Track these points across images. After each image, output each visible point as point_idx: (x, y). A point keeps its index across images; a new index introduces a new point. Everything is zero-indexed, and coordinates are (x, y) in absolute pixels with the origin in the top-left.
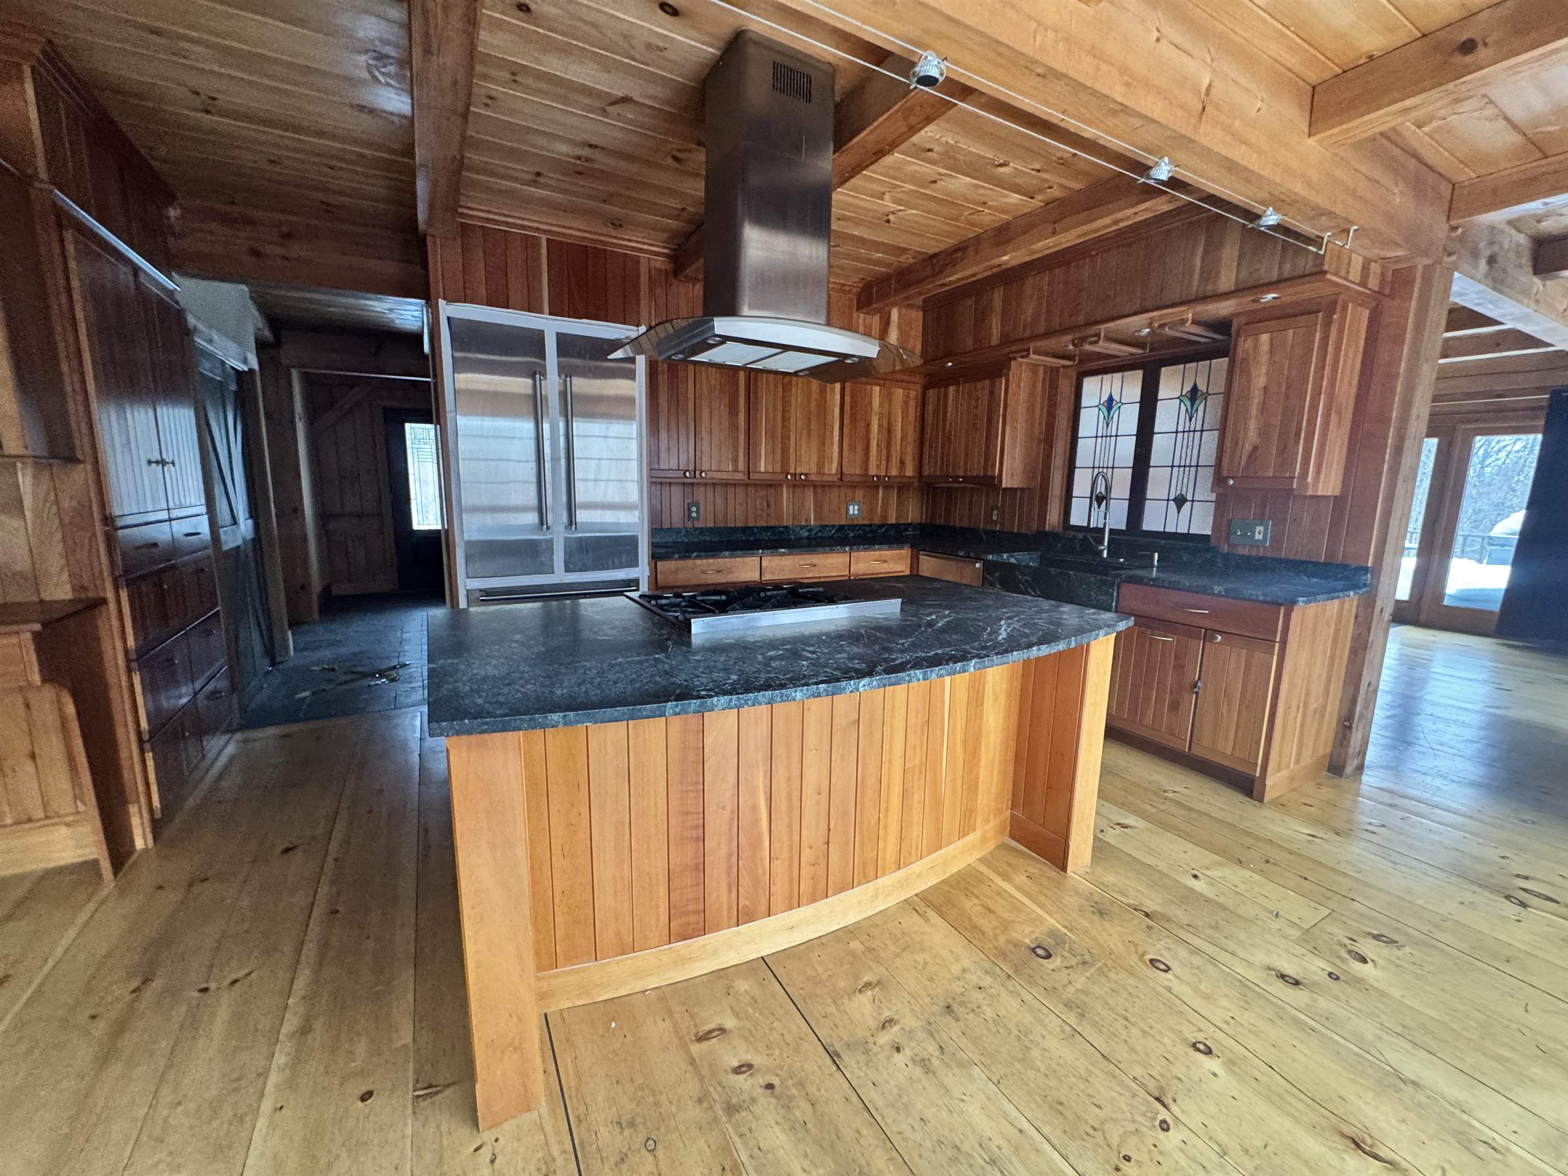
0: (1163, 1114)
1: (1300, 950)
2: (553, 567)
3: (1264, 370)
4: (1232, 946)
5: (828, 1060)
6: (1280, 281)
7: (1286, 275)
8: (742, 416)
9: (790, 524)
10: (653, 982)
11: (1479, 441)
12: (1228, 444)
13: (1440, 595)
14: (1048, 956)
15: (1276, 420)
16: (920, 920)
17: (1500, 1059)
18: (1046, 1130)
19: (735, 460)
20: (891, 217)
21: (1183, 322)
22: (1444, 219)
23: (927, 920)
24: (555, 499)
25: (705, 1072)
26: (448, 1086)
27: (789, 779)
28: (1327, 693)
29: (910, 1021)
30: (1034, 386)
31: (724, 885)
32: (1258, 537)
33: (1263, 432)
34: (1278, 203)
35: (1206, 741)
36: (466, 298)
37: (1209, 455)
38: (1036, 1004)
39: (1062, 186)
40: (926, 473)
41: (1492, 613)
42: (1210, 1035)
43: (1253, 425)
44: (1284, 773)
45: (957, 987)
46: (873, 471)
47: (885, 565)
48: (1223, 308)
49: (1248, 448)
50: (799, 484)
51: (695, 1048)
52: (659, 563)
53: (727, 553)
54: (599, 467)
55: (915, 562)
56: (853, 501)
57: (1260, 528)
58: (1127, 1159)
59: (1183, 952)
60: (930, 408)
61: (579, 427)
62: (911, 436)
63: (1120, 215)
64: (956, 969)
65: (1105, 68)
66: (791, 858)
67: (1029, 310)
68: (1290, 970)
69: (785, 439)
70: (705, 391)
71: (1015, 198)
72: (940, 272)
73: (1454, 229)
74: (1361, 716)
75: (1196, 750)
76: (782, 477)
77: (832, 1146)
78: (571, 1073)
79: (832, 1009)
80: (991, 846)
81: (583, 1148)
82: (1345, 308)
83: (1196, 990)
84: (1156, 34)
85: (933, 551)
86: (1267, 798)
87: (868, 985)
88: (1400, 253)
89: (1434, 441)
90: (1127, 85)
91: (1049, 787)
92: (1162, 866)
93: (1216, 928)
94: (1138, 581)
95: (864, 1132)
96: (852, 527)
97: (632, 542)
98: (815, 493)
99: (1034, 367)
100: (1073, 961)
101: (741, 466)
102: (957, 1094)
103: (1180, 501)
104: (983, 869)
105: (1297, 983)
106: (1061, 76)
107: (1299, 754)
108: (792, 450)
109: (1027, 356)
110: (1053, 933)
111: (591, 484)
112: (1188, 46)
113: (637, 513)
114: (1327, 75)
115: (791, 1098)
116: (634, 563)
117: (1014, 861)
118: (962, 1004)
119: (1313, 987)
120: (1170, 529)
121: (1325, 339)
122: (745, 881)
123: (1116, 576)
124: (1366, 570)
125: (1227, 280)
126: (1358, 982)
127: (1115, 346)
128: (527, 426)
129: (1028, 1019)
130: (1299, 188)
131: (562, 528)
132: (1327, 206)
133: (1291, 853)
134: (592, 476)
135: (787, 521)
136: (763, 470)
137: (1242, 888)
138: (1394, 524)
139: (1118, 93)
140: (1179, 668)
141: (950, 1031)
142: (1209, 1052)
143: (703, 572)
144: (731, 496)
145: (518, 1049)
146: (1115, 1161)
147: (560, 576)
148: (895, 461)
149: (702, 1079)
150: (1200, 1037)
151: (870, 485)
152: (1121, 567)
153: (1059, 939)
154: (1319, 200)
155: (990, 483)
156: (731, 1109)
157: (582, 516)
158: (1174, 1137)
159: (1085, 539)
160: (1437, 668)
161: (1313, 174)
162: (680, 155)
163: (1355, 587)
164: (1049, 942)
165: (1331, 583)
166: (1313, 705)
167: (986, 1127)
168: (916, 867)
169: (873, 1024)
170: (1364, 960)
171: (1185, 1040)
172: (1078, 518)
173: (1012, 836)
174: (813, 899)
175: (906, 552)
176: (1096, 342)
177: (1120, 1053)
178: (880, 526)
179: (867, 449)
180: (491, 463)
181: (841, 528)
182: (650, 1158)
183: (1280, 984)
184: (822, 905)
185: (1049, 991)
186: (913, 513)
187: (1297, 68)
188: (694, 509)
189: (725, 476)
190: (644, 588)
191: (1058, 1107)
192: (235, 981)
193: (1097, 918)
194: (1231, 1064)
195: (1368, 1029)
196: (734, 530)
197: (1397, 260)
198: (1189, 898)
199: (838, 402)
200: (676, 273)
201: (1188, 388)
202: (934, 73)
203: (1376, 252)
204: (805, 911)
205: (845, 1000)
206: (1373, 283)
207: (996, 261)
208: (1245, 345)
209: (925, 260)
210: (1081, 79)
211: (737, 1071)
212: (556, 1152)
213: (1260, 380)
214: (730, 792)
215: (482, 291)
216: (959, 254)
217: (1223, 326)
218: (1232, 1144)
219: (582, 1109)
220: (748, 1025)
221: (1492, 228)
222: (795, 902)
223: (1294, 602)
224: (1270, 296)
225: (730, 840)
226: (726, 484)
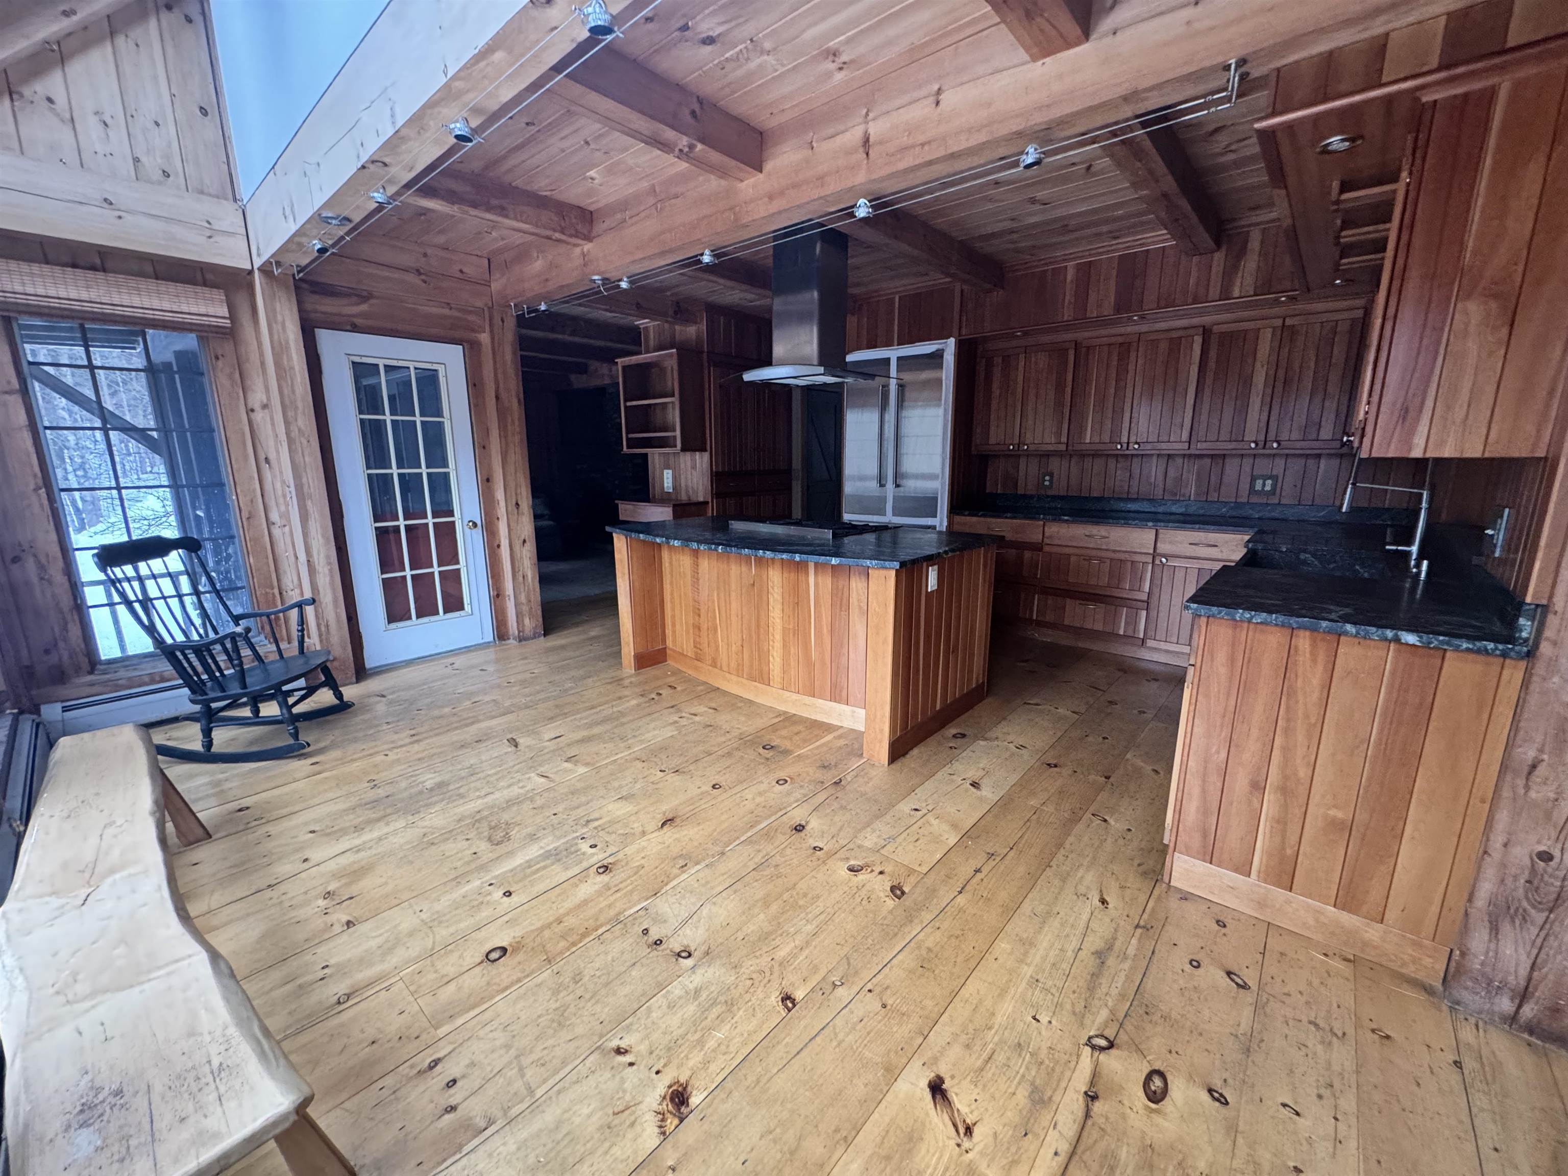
47: (1214, 551)
97: (932, 498)
104: (842, 731)
116: (933, 514)
122: (713, 645)
136: (1087, 441)
147: (890, 518)
153: (784, 753)
188: (1048, 478)
189: (1048, 448)
214: (707, 598)
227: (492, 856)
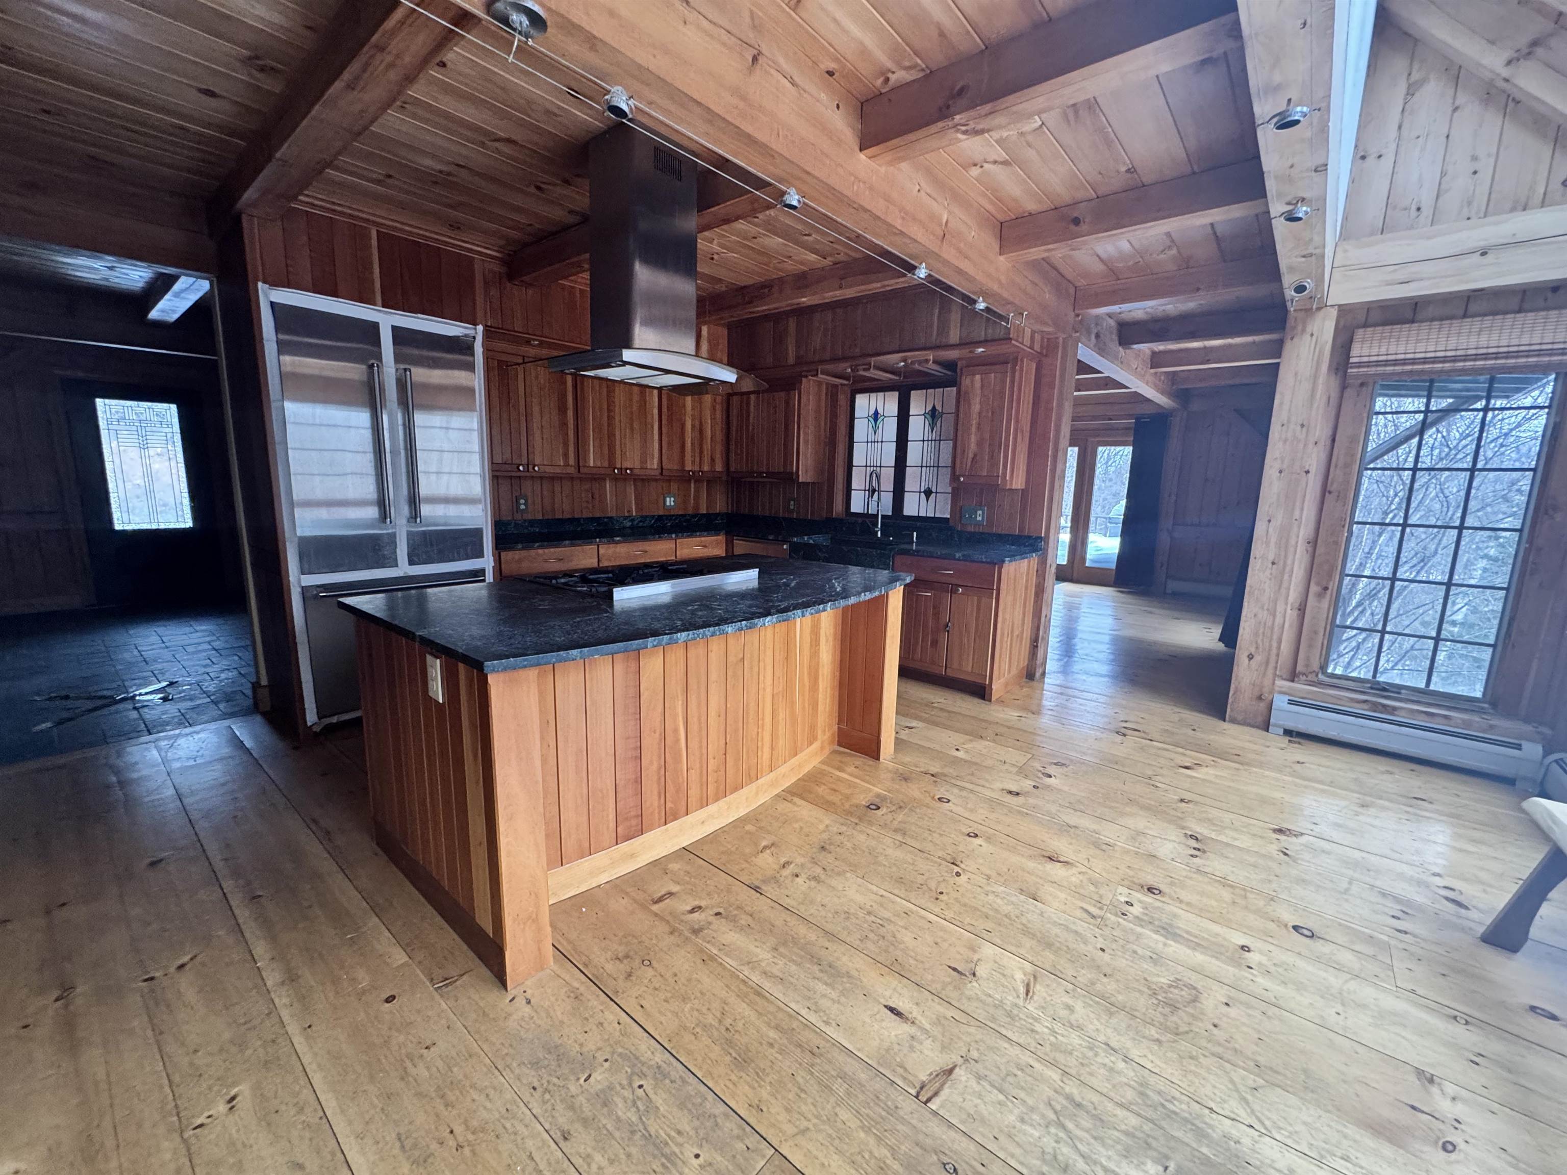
0: (956, 869)
1: (1018, 778)
2: (396, 560)
3: (978, 400)
4: (982, 782)
5: (753, 892)
6: (986, 341)
7: (989, 337)
8: (570, 413)
9: (614, 515)
10: (604, 878)
11: (1100, 449)
12: (959, 451)
13: (1084, 559)
14: (878, 808)
15: (987, 436)
16: (789, 805)
17: (1111, 808)
18: (896, 892)
19: (566, 456)
20: (716, 257)
21: (927, 361)
22: (1071, 308)
23: (794, 804)
24: (397, 492)
25: (669, 918)
26: (462, 975)
27: (699, 705)
28: (1023, 624)
29: (799, 860)
30: (819, 400)
31: (656, 792)
32: (979, 518)
33: (980, 444)
34: (986, 295)
35: (955, 665)
36: (288, 283)
37: (946, 458)
38: (876, 834)
39: (846, 254)
40: (732, 469)
41: (1111, 570)
42: (975, 828)
43: (973, 439)
44: (1002, 680)
45: (825, 836)
46: (688, 467)
47: (706, 550)
48: (952, 354)
49: (971, 455)
50: (623, 477)
51: (655, 908)
52: (503, 554)
53: (567, 542)
54: (440, 461)
55: (729, 544)
56: (669, 494)
57: (980, 512)
58: (941, 893)
59: (956, 791)
60: (734, 412)
61: (420, 418)
62: (719, 436)
63: (886, 283)
64: (822, 827)
65: (891, 207)
66: (701, 767)
67: (817, 340)
68: (1014, 788)
69: (611, 436)
70: (535, 389)
71: (813, 257)
72: (750, 302)
73: (1078, 315)
74: (1043, 638)
75: (950, 673)
76: (609, 471)
77: (771, 931)
78: (565, 943)
79: (745, 865)
80: (827, 752)
81: (597, 978)
82: (1022, 361)
83: (966, 808)
84: (918, 187)
85: (746, 535)
86: (993, 699)
87: (765, 848)
88: (1050, 329)
89: (1076, 449)
90: (903, 218)
91: (865, 701)
92: (938, 747)
93: (972, 774)
94: (907, 552)
95: (788, 919)
96: (669, 517)
97: (477, 533)
98: (635, 486)
99: (820, 384)
100: (894, 808)
101: (572, 461)
102: (840, 888)
103: (928, 493)
104: (824, 767)
105: (1018, 794)
106: (866, 210)
107: (1010, 666)
108: (618, 447)
109: (816, 375)
110: (878, 796)
111: (433, 477)
112: (934, 194)
113: (480, 507)
114: (1008, 218)
115: (735, 916)
116: (480, 554)
117: (845, 759)
118: (831, 844)
119: (1027, 794)
120: (922, 514)
121: (1013, 382)
122: (671, 788)
123: (891, 550)
124: (1041, 538)
125: (954, 336)
126: (1048, 787)
127: (881, 373)
128: (363, 417)
129: (874, 843)
130: (996, 287)
131: (404, 521)
132: (1011, 299)
133: (1009, 728)
134: (433, 468)
135: (612, 513)
136: (592, 464)
137: (984, 751)
138: (1055, 507)
139: (898, 224)
140: (936, 615)
141: (827, 859)
142: (976, 836)
143: (546, 561)
144: (557, 488)
145: (535, 920)
146: (935, 895)
147: (404, 569)
148: (706, 459)
149: (668, 922)
150: (970, 830)
151: (685, 478)
152: (890, 543)
153: (884, 799)
154: (1005, 294)
155: (789, 478)
156: (696, 932)
157: (426, 510)
158: (964, 878)
159: (863, 523)
160: (1084, 609)
161: (1003, 279)
162: (543, 186)
163: (1035, 551)
164: (877, 801)
165: (1023, 549)
166: (1016, 633)
167: (860, 899)
168: (783, 769)
169: (776, 867)
170: (1050, 776)
171: (963, 834)
172: (857, 505)
173: (840, 744)
174: (717, 800)
175: (721, 538)
176: (869, 369)
177: (928, 847)
178: (694, 516)
179: (683, 446)
180: (326, 453)
181: (660, 518)
182: (650, 969)
183: (1009, 796)
184: (722, 803)
185: (885, 826)
186: (720, 505)
187: (994, 212)
188: (522, 501)
189: (558, 470)
190: (489, 577)
191: (900, 881)
192: (182, 966)
193: (903, 783)
194: (988, 839)
195: (1053, 808)
196: (562, 521)
197: (1049, 333)
198: (956, 761)
199: (656, 404)
200: (511, 277)
201: (929, 408)
202: (795, 203)
203: (1037, 327)
204: (712, 808)
205: (753, 858)
206: (1037, 347)
207: (796, 301)
208: (966, 381)
209: (737, 290)
210: (879, 214)
211: (692, 911)
212: (576, 984)
213: (976, 408)
214: (658, 718)
215: (308, 278)
216: (766, 290)
217: (951, 365)
218: (993, 874)
219: (584, 958)
220: (689, 887)
221: (1097, 317)
222: (704, 803)
223: (1003, 561)
224: (981, 350)
225: (660, 757)
226: (553, 478)
227: (1215, 986)
